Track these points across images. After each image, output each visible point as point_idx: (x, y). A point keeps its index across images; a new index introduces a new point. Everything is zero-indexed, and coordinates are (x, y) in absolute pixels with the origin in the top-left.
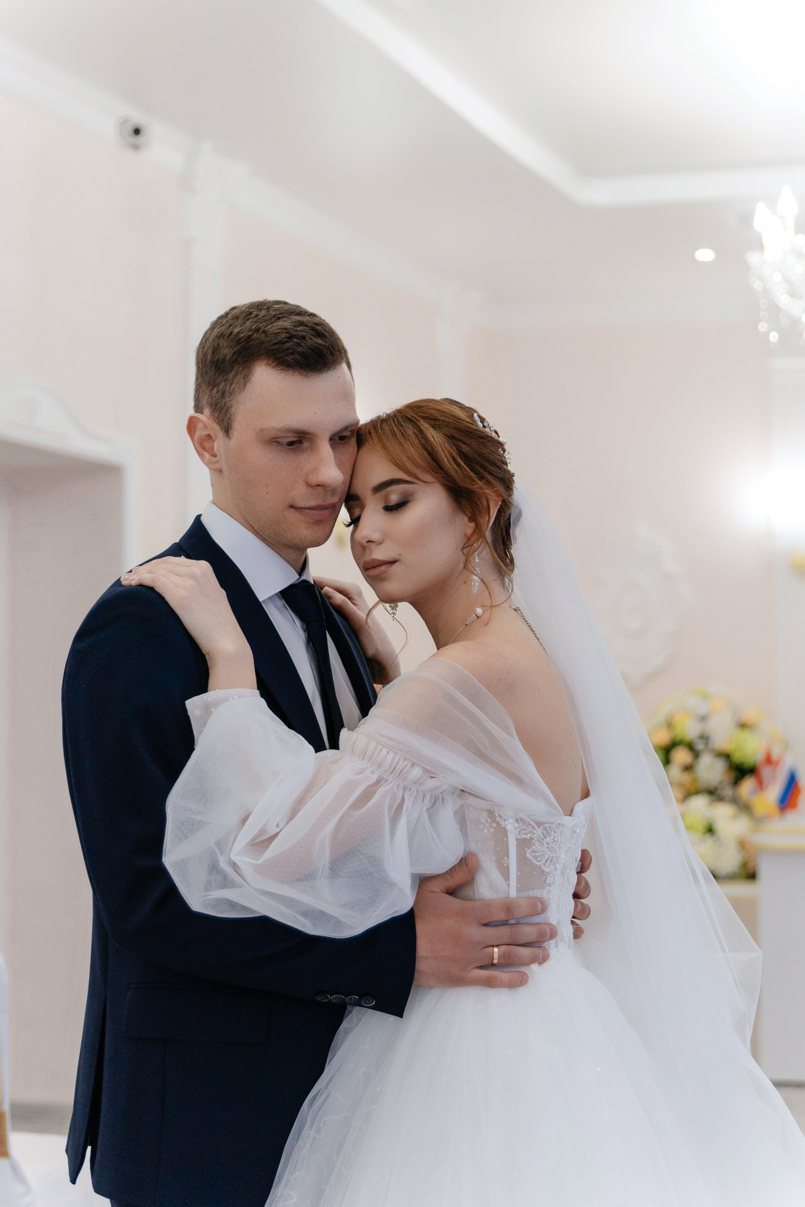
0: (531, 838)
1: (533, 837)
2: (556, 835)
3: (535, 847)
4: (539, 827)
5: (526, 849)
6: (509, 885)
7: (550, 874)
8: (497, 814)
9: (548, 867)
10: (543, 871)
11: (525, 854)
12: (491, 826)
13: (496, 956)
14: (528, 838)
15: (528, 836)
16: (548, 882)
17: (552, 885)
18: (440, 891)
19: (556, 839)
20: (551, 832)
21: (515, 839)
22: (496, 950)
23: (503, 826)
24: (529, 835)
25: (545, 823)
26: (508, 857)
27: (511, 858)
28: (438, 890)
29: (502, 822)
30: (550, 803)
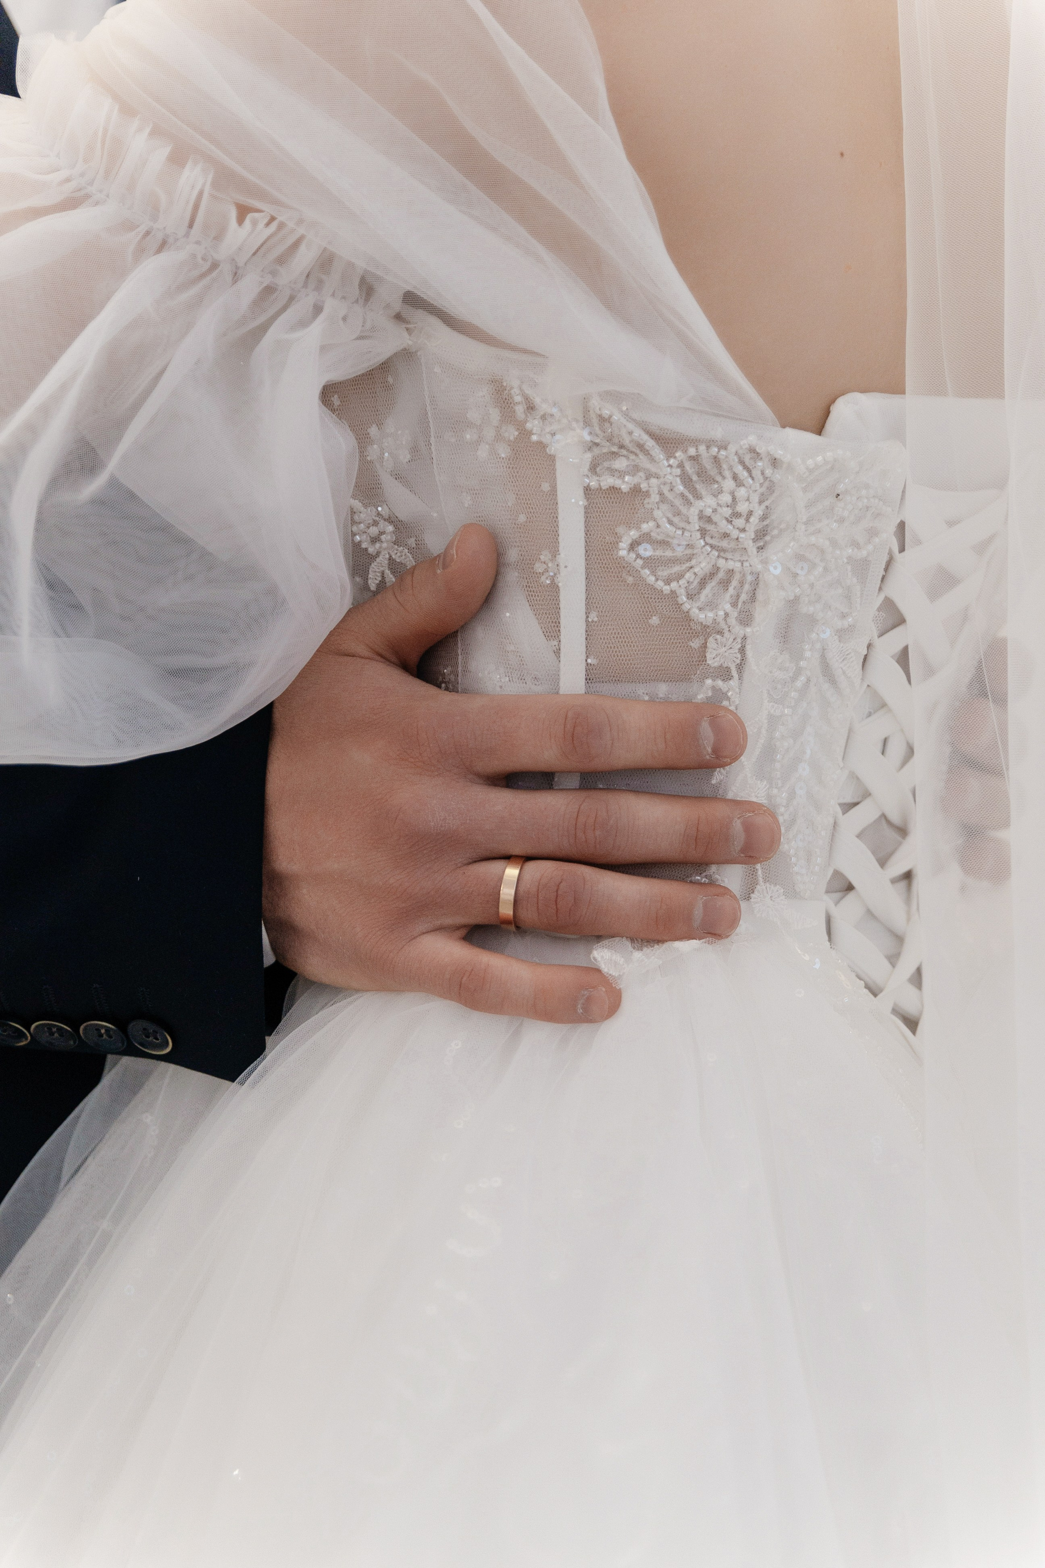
0: (636, 491)
1: (644, 486)
2: (742, 492)
3: (651, 524)
4: (670, 455)
5: (620, 530)
6: (557, 652)
7: (721, 633)
8: (518, 392)
9: (711, 605)
10: (687, 617)
11: (615, 545)
12: (499, 437)
13: (507, 893)
14: (625, 488)
15: (624, 482)
16: (712, 660)
17: (734, 673)
18: (370, 654)
19: (743, 508)
20: (719, 478)
21: (581, 492)
22: (512, 872)
23: (534, 438)
24: (627, 478)
25: (695, 442)
26: (555, 553)
27: (562, 555)
28: (361, 649)
29: (533, 424)
30: (712, 370)
